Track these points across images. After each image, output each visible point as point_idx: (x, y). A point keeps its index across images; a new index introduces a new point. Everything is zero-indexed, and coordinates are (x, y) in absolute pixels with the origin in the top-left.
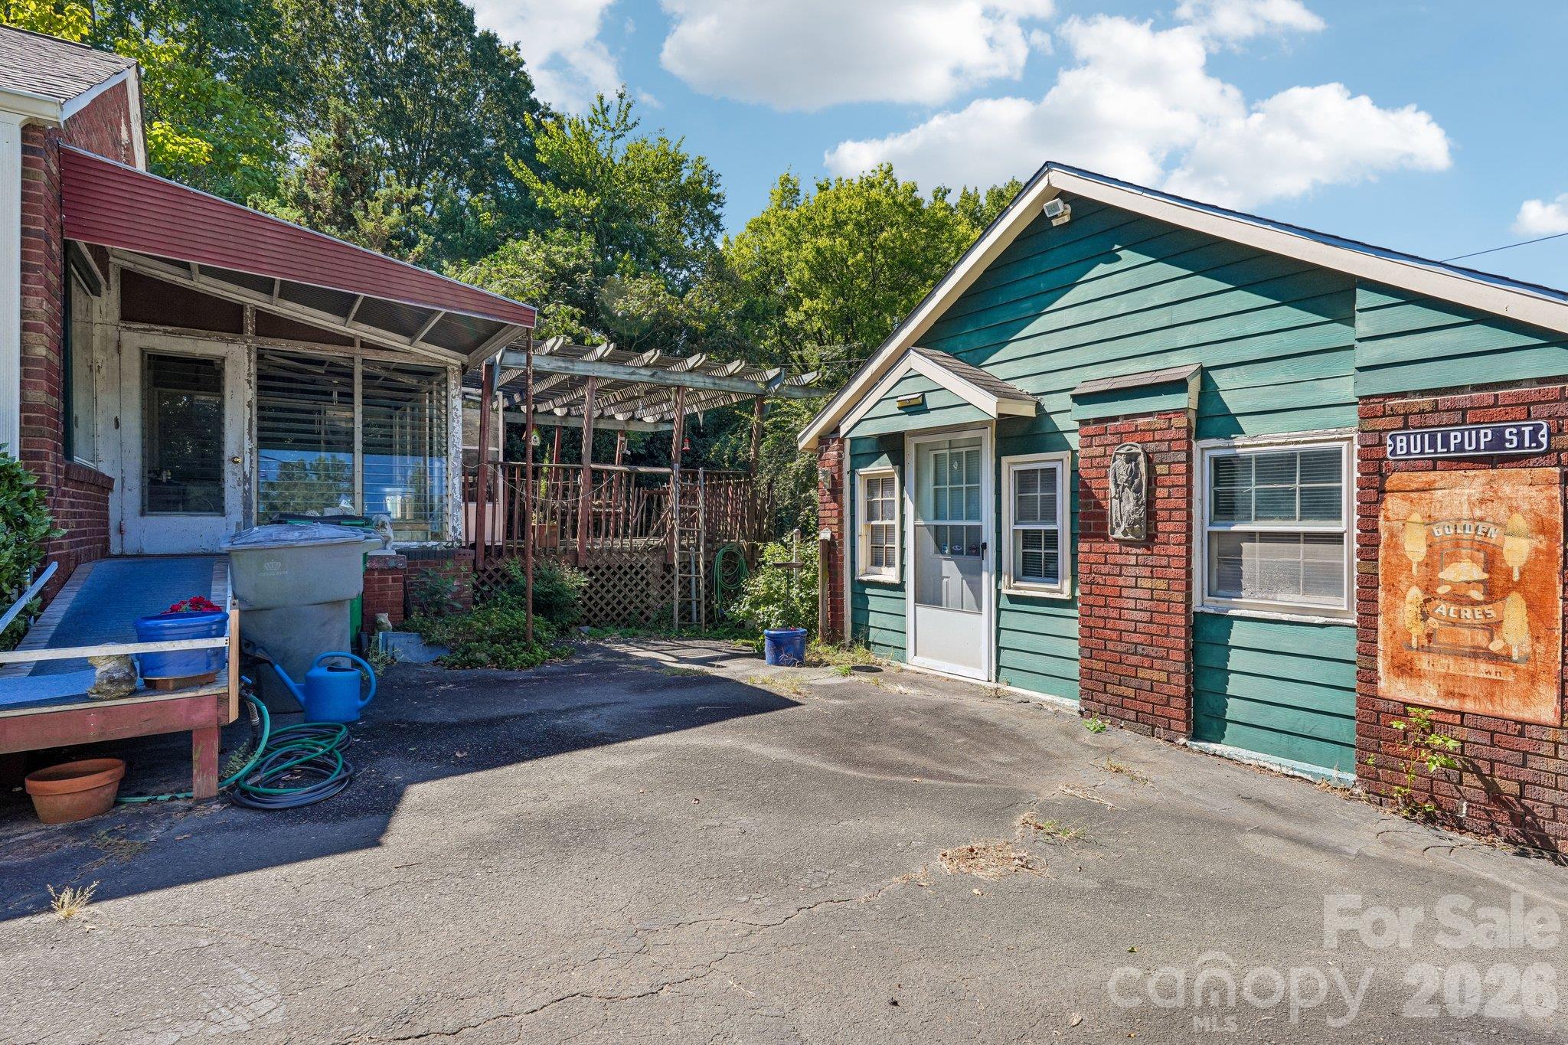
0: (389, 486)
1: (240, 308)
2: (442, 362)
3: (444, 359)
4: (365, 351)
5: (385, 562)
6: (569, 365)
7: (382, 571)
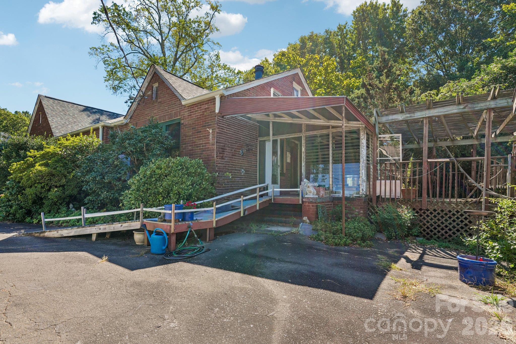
0: (348, 175)
1: (301, 125)
2: (358, 127)
3: (358, 125)
4: (333, 129)
5: (309, 199)
6: (412, 115)
7: (309, 203)
